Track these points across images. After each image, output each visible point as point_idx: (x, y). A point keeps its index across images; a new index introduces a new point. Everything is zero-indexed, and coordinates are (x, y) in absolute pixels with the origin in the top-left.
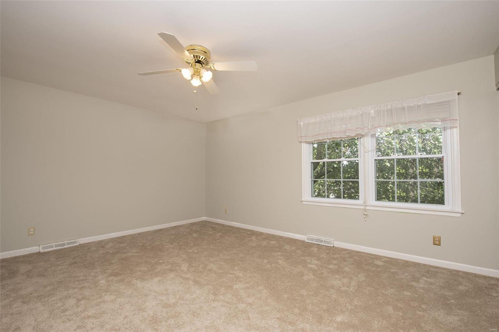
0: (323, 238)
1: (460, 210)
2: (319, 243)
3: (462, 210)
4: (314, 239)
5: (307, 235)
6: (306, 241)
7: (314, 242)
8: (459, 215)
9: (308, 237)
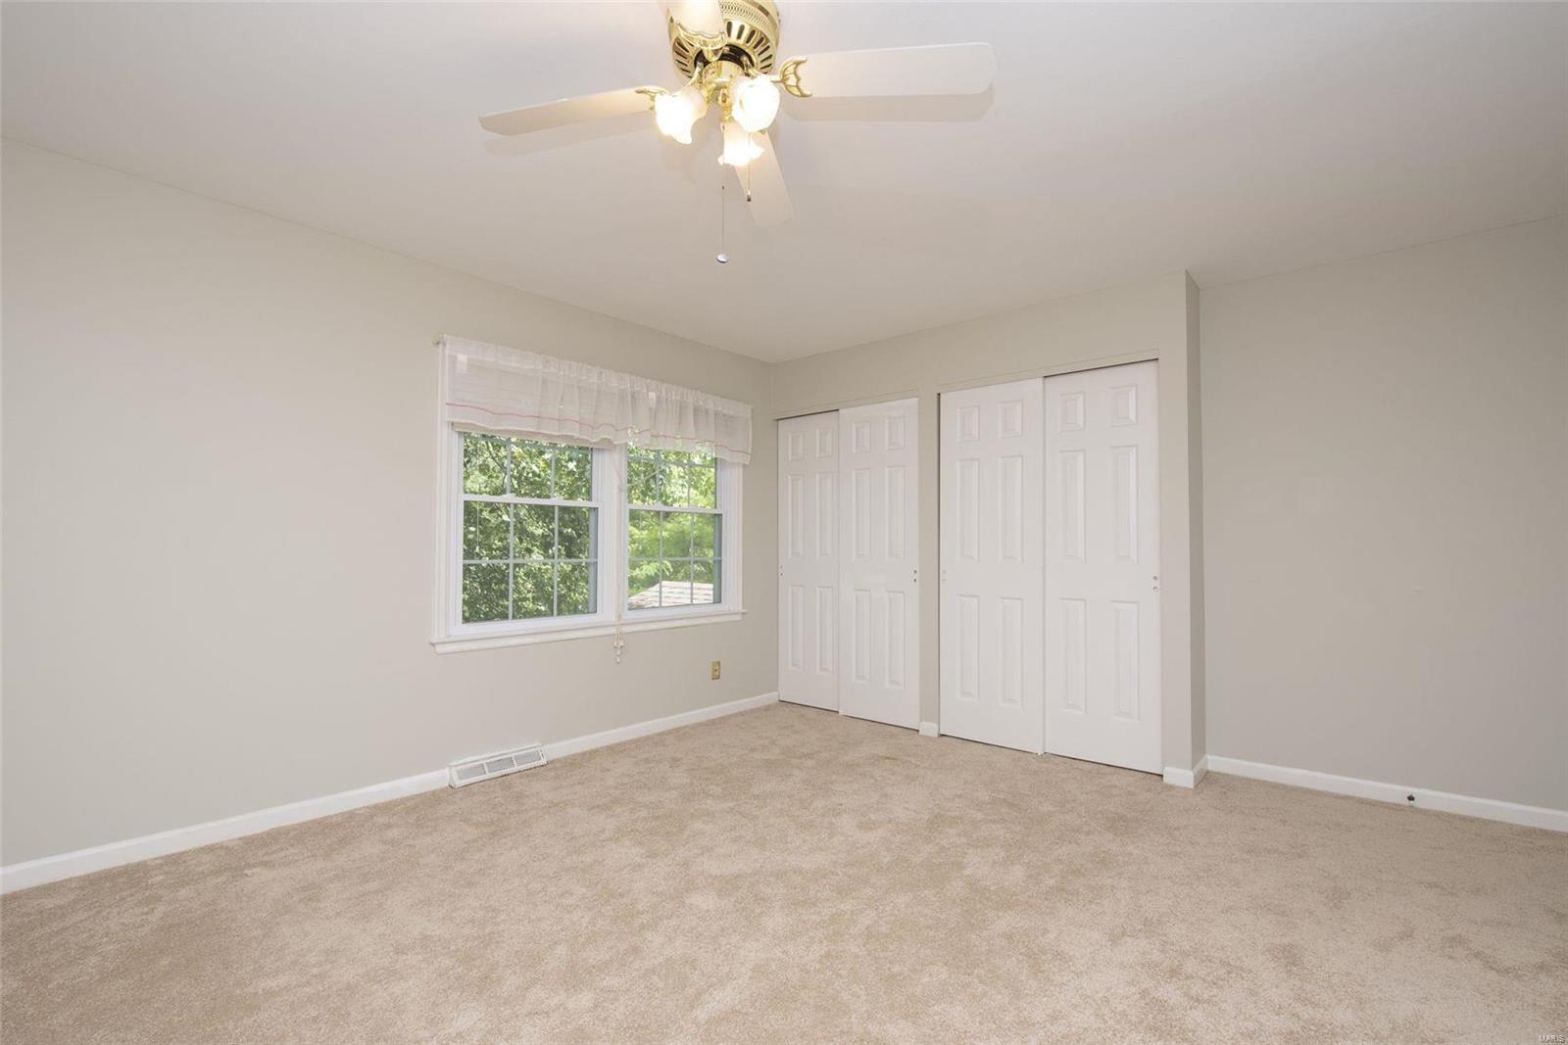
0: (512, 752)
1: (740, 609)
2: (504, 772)
3: (743, 608)
4: (482, 765)
5: (452, 764)
6: (459, 783)
7: (489, 775)
8: (738, 618)
9: (459, 768)
